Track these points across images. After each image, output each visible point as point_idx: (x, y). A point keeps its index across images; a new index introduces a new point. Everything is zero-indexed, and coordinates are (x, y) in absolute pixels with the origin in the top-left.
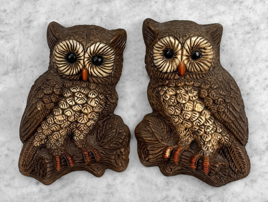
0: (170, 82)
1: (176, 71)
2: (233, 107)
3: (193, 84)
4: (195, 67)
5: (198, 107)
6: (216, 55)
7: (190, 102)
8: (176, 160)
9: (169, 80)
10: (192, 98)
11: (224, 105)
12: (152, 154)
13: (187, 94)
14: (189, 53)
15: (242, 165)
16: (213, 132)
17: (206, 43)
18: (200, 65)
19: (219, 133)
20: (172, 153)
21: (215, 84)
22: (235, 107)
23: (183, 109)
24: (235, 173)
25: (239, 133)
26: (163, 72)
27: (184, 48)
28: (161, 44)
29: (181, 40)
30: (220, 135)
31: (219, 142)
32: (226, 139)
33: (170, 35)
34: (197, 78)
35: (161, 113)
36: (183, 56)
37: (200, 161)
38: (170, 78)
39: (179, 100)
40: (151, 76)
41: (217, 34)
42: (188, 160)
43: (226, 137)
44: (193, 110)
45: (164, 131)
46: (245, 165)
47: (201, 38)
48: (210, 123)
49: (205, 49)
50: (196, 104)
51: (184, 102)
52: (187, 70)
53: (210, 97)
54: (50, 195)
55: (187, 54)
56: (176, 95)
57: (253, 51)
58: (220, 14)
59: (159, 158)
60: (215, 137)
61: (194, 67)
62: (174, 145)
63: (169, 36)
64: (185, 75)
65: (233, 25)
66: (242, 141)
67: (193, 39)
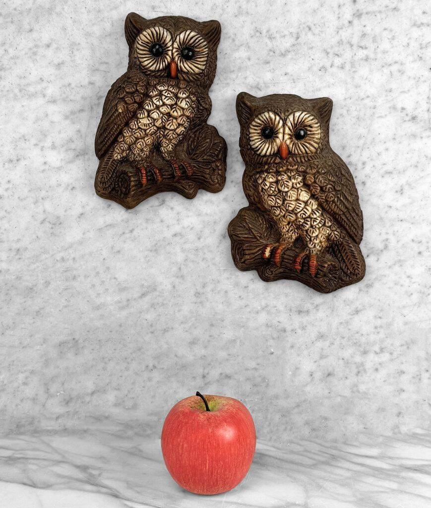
0: (269, 167)
1: (276, 154)
2: (345, 195)
3: (297, 169)
4: (300, 148)
5: (303, 195)
6: (324, 135)
7: (293, 189)
8: (278, 259)
9: (269, 164)
10: (296, 185)
11: (334, 193)
12: (249, 254)
13: (290, 180)
14: (292, 131)
15: (355, 266)
16: (320, 225)
17: (312, 120)
18: (305, 145)
19: (328, 227)
20: (273, 252)
21: (323, 168)
22: (347, 196)
23: (285, 199)
24: (347, 275)
25: (352, 228)
26: (261, 155)
27: (286, 125)
28: (259, 121)
29: (282, 115)
30: (329, 229)
31: (328, 238)
32: (336, 234)
33: (270, 111)
34: (302, 162)
35: (259, 205)
36: (285, 135)
37: (306, 261)
38: (270, 162)
39: (280, 188)
40: (247, 161)
41: (326, 109)
42: (292, 260)
43: (336, 233)
44: (297, 200)
45: (263, 227)
46: (359, 265)
47: (306, 113)
48: (318, 214)
49: (312, 127)
50: (301, 192)
51: (286, 190)
52: (290, 153)
53: (317, 184)
54: (128, 305)
55: (290, 133)
56: (277, 182)
57: (369, 130)
58: (329, 87)
59: (257, 259)
60: (323, 232)
61: (298, 149)
62: (275, 243)
63: (268, 111)
64: (287, 159)
65: (345, 99)
66: (355, 238)
67: (297, 114)
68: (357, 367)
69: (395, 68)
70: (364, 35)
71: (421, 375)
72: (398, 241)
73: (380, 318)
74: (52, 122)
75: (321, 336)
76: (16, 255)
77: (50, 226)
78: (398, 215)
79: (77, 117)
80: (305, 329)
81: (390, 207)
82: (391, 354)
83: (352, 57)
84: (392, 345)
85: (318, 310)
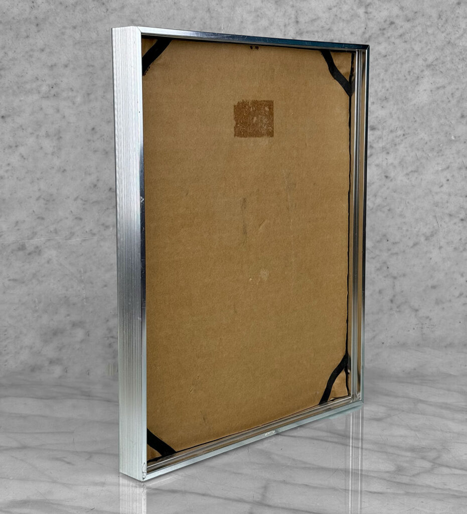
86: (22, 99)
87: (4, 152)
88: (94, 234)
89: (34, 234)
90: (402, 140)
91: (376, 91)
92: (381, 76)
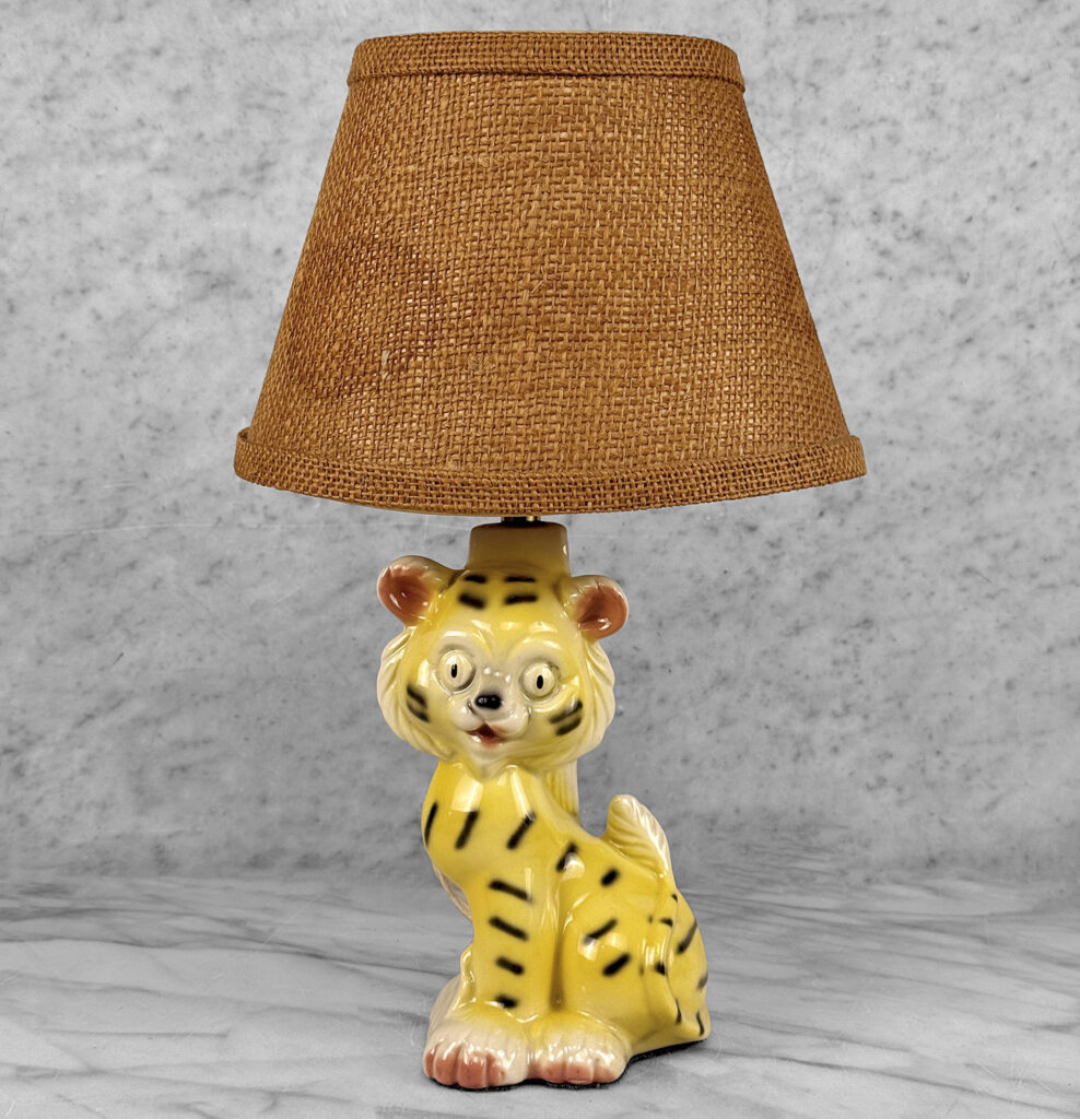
68: (797, 744)
69: (881, 130)
70: (818, 62)
71: (924, 761)
72: (883, 486)
73: (845, 642)
74: (161, 213)
75: (723, 679)
76: (74, 493)
77: (151, 434)
78: (883, 432)
79: (215, 205)
80: (689, 664)
81: (869, 414)
82: (866, 717)
83: (795, 104)
84: (868, 698)
85: (717, 625)
86: (102, 172)
87: (52, 304)
88: (272, 519)
89: (122, 513)
90: (1068, 295)
91: (1001, 169)
92: (1017, 131)
